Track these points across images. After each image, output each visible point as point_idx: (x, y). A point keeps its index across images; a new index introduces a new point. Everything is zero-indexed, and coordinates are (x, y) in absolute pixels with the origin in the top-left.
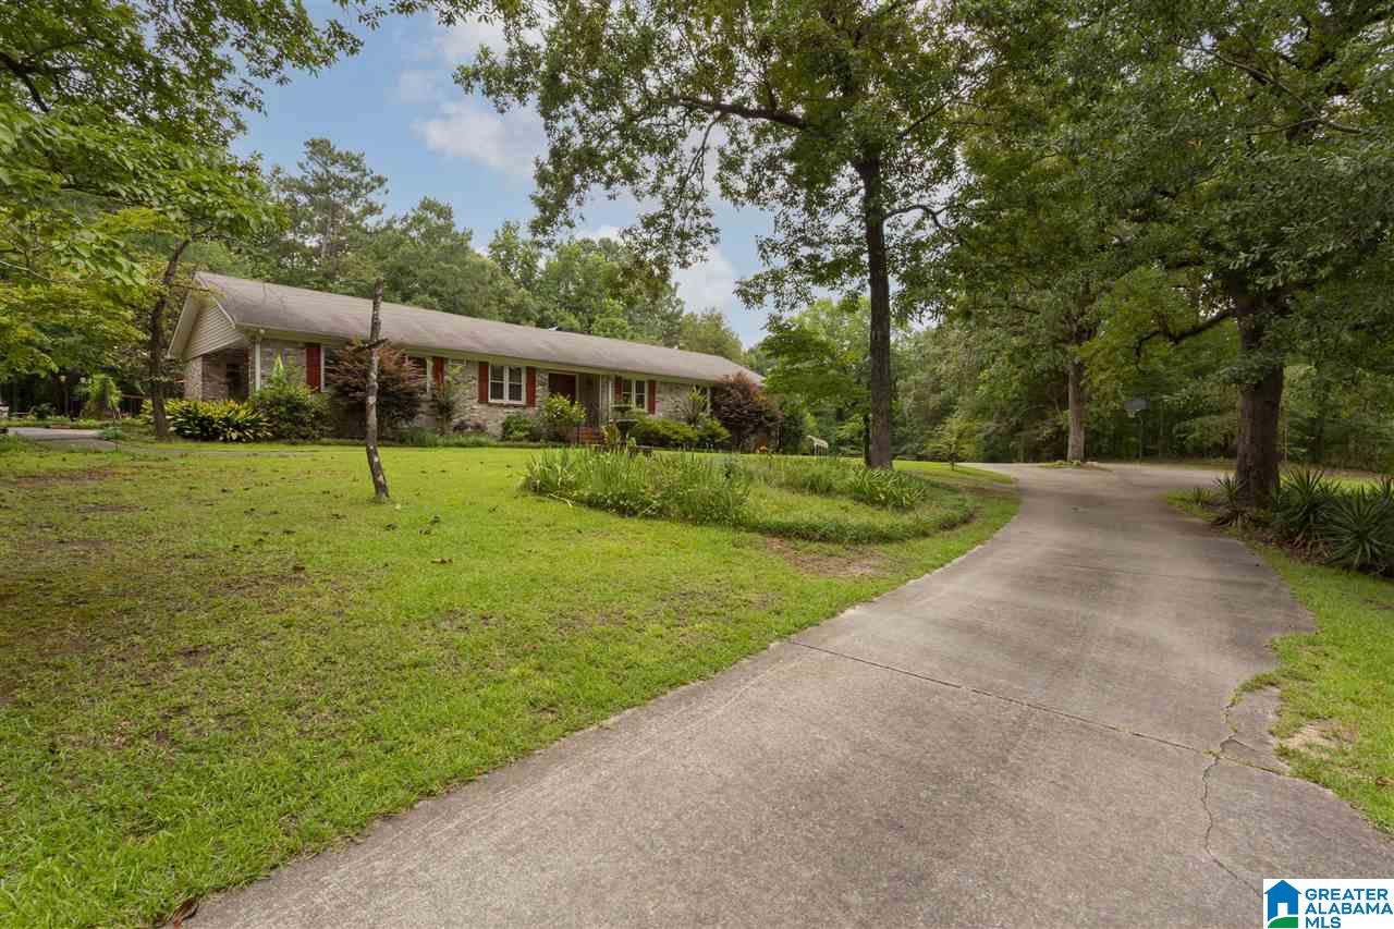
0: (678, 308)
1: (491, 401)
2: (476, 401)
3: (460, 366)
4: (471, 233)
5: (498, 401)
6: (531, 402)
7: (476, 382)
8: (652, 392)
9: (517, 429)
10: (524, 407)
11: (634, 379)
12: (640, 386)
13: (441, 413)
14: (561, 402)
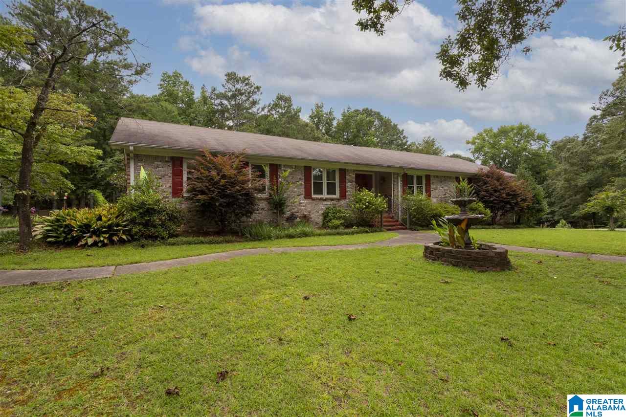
0: (404, 141)
1: (314, 196)
2: (303, 196)
3: (289, 170)
4: (301, 108)
5: (319, 196)
6: (343, 196)
7: (302, 182)
8: (428, 184)
9: (334, 217)
10: (338, 200)
11: (415, 174)
12: (419, 179)
13: (276, 208)
14: (367, 195)
